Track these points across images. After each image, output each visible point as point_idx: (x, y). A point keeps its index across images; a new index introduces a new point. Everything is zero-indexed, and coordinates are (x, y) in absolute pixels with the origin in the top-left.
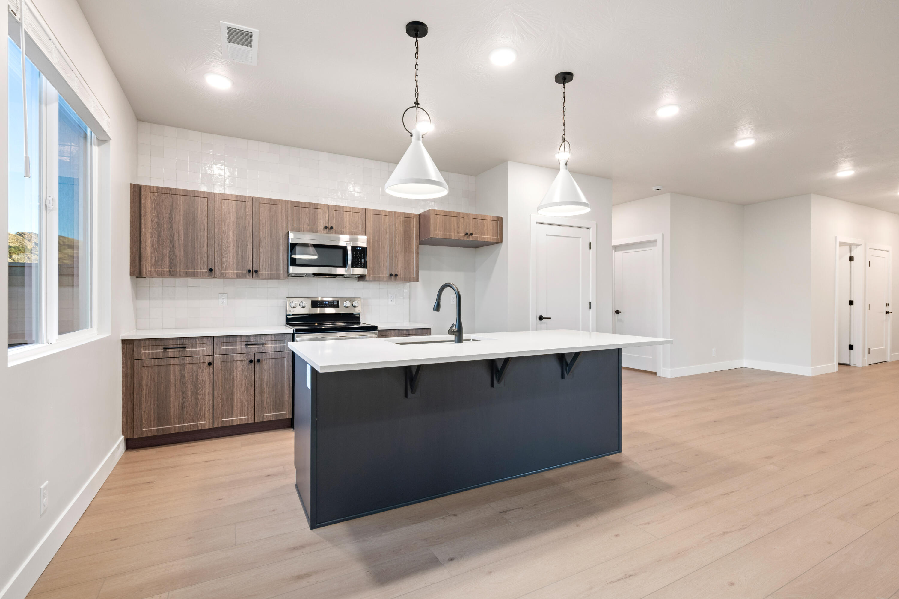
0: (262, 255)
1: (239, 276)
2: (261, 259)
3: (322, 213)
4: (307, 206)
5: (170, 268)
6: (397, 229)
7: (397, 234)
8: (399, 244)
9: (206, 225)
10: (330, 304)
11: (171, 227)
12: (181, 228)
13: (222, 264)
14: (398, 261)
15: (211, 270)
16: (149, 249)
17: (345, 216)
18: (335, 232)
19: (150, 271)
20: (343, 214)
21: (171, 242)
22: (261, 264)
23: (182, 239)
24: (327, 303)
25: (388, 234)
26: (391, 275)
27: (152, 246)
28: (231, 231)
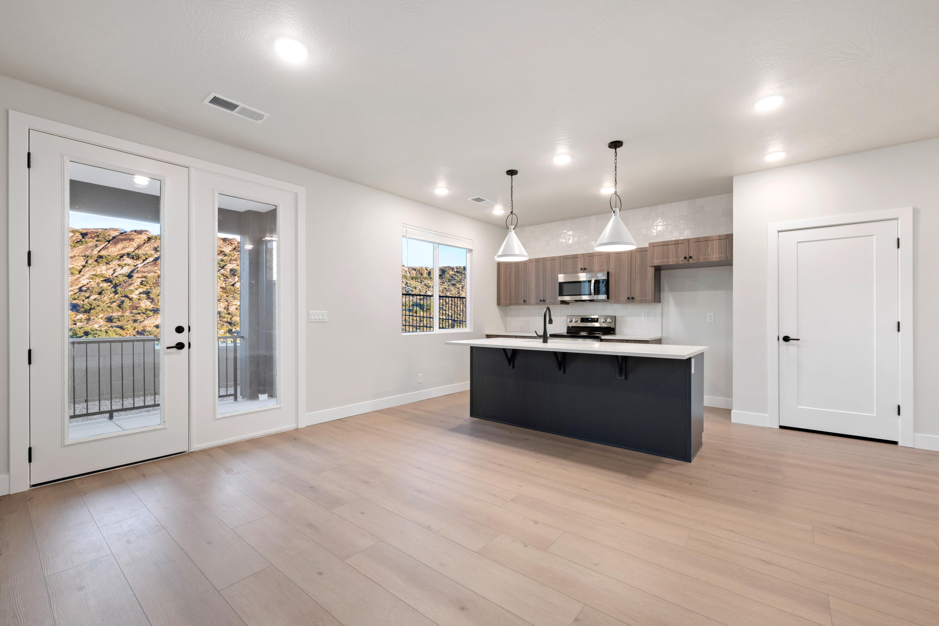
0: (547, 291)
1: (537, 304)
2: (547, 293)
3: (580, 259)
4: (571, 257)
5: (510, 301)
6: (634, 261)
7: (634, 266)
8: (636, 274)
9: (523, 277)
10: (592, 320)
11: (510, 281)
12: (514, 280)
13: (529, 298)
14: (635, 287)
15: (524, 301)
16: (502, 292)
17: (594, 259)
18: (588, 271)
19: (503, 303)
20: (593, 258)
21: (510, 288)
22: (547, 295)
23: (514, 286)
24: (590, 319)
25: (627, 267)
26: (628, 298)
27: (503, 291)
28: (533, 279)
